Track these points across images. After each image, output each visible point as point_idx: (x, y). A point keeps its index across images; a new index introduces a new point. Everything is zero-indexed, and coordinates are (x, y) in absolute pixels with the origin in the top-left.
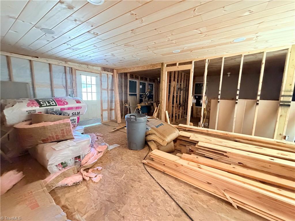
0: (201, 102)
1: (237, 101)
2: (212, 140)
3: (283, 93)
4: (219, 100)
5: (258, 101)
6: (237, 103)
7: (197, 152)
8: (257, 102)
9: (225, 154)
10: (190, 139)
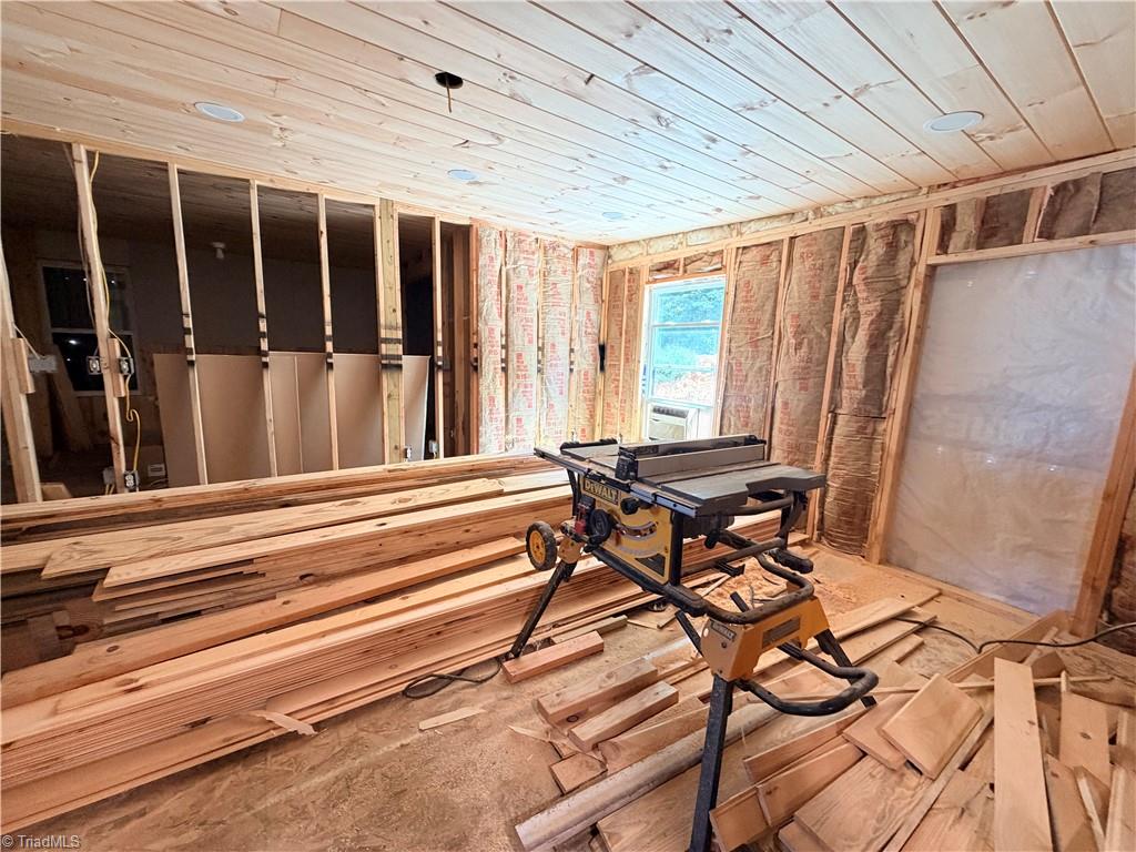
0: (94, 365)
1: (264, 359)
2: (181, 535)
3: (383, 334)
4: (190, 358)
5: (330, 356)
6: (266, 365)
7: (106, 621)
8: (329, 360)
9: (246, 569)
10: (48, 572)
